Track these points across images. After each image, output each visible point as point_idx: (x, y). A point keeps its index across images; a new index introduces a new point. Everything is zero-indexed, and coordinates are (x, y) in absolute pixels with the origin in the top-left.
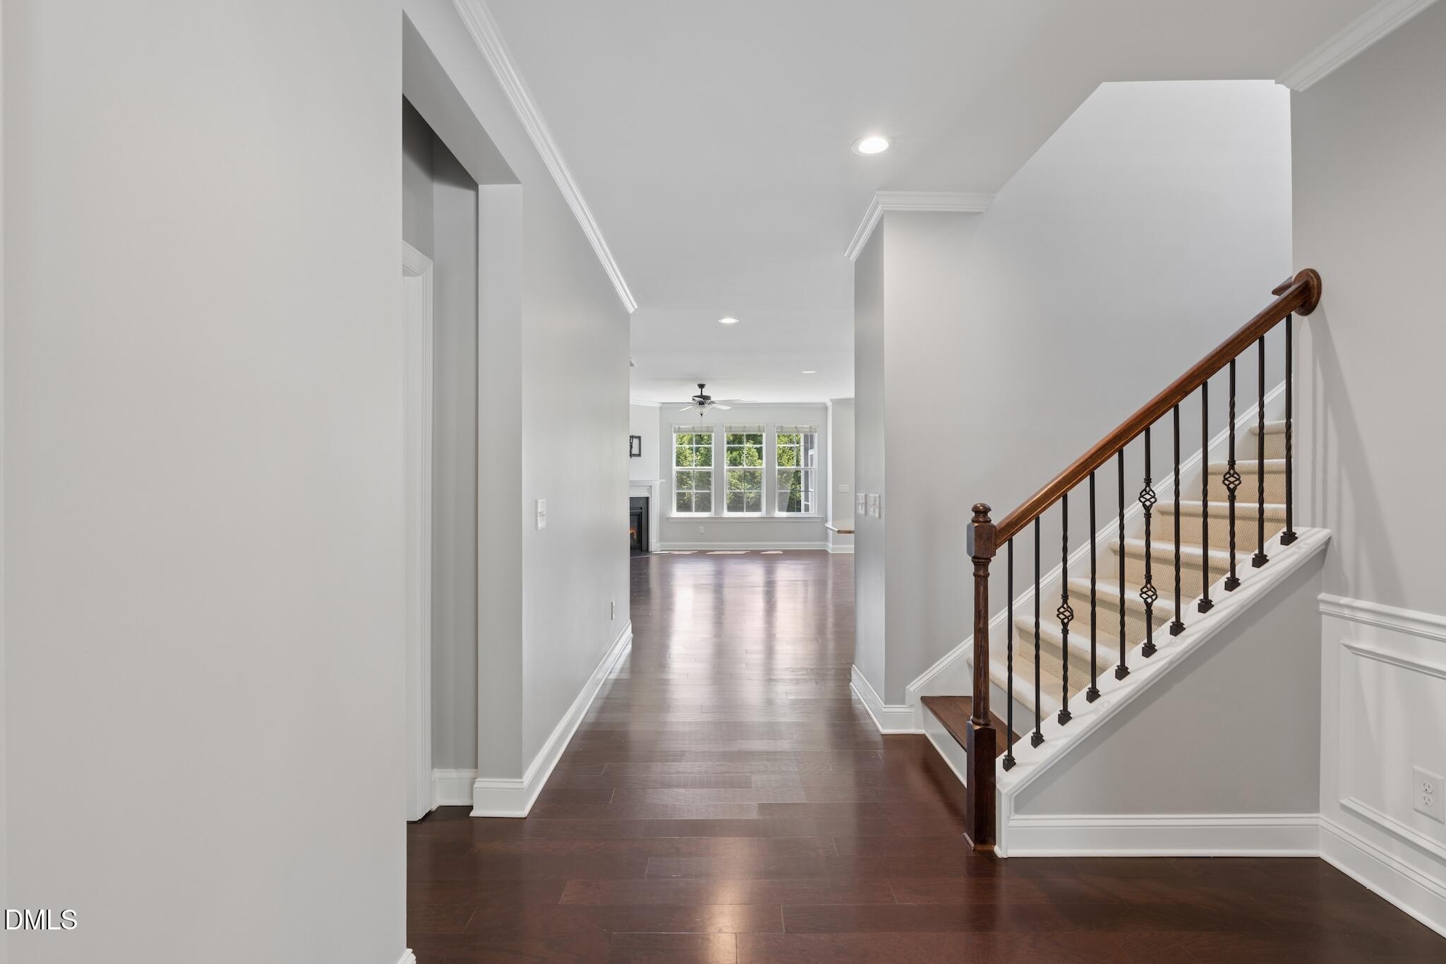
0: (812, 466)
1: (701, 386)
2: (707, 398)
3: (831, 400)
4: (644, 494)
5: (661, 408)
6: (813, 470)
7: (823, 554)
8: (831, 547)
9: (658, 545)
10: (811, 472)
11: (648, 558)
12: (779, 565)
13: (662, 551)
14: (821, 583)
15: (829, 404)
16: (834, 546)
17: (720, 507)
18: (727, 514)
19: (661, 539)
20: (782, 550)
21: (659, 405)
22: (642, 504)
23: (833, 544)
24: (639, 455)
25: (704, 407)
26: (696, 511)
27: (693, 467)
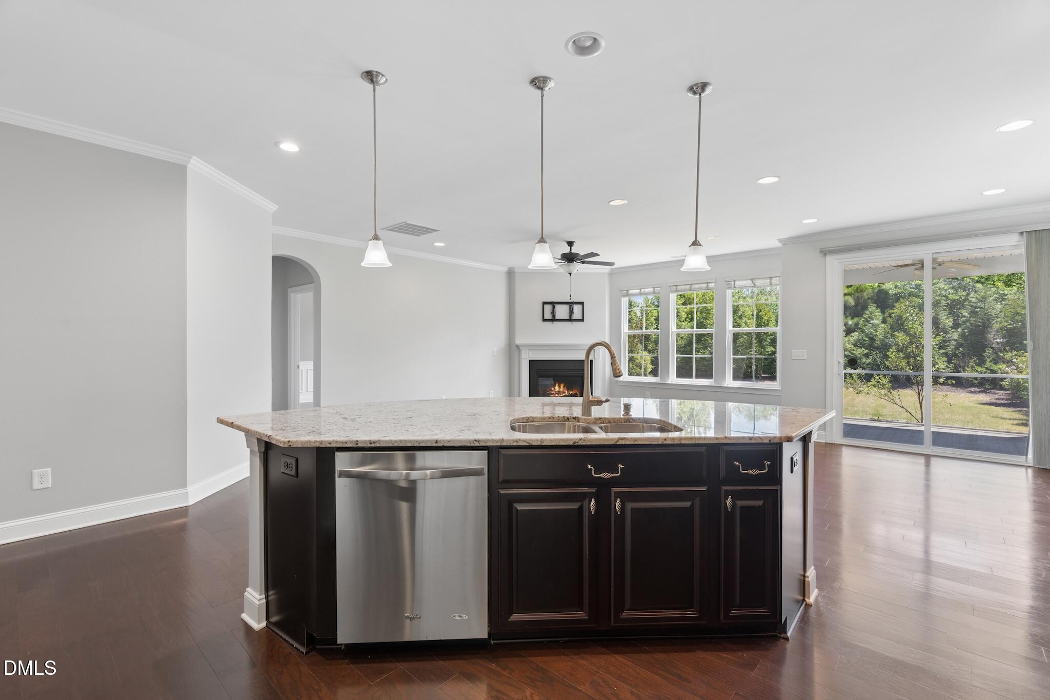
1: (570, 244)
18: (674, 380)
24: (582, 320)
27: (643, 330)
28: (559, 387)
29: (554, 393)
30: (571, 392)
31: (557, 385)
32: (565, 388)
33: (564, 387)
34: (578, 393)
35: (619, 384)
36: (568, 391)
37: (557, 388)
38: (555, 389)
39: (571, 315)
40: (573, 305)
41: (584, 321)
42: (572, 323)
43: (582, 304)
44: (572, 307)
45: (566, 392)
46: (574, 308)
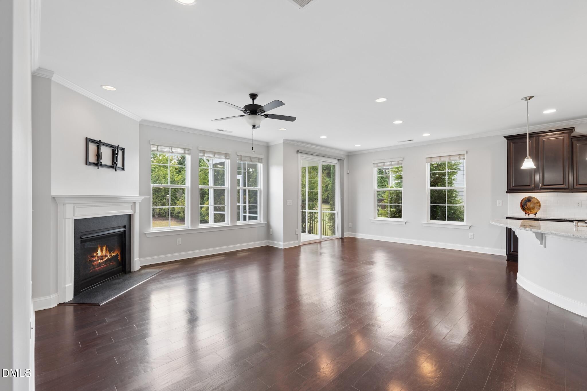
0: (257, 186)
1: (253, 96)
4: (128, 211)
5: (140, 124)
6: (258, 190)
8: (280, 244)
9: (140, 262)
13: (142, 267)
16: (286, 243)
18: (200, 225)
19: (142, 253)
21: (139, 120)
22: (126, 222)
23: (284, 242)
24: (123, 169)
27: (169, 184)
28: (102, 251)
30: (113, 254)
31: (99, 249)
32: (108, 251)
33: (106, 249)
34: (119, 254)
35: (148, 236)
36: (110, 253)
37: (99, 253)
38: (97, 254)
39: (115, 161)
40: (117, 150)
41: (125, 170)
42: (116, 171)
43: (123, 150)
44: (116, 153)
45: (109, 255)
46: (117, 154)
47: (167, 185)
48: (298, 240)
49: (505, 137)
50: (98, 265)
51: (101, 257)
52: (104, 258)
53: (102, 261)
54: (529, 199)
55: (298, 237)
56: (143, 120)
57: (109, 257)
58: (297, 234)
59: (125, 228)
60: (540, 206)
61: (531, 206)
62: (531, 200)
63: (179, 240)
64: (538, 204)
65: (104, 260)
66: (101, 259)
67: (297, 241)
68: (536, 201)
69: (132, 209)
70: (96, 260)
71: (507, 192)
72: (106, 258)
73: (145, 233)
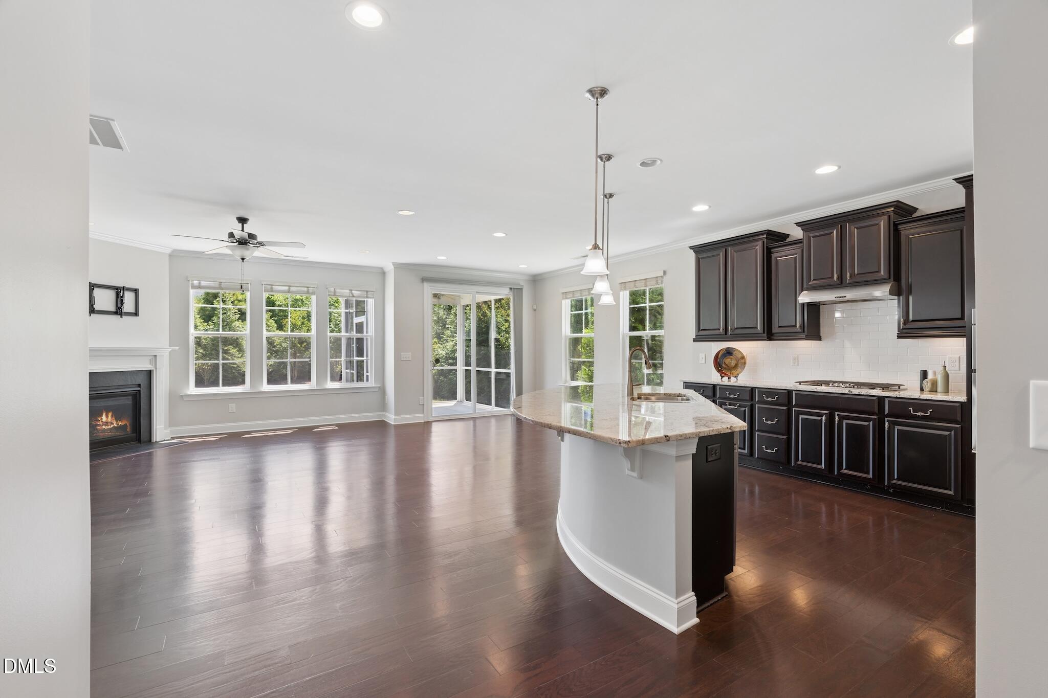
0: (367, 333)
1: (243, 221)
2: (252, 236)
3: (394, 264)
4: (145, 366)
5: (170, 256)
6: (369, 338)
7: (381, 426)
8: (391, 418)
9: (168, 431)
10: (367, 339)
11: (150, 453)
12: (331, 444)
13: (173, 438)
14: (378, 456)
15: (390, 268)
16: (397, 417)
17: (256, 379)
18: (266, 387)
19: (172, 422)
20: (337, 425)
21: (168, 251)
22: (141, 380)
23: (395, 415)
24: (136, 314)
25: (247, 249)
26: (224, 385)
27: (221, 332)
28: (107, 417)
29: (101, 424)
30: (120, 423)
31: (104, 414)
32: (114, 418)
33: (112, 416)
35: (184, 398)
36: (118, 421)
37: (104, 418)
38: (102, 419)
39: (119, 305)
40: (122, 292)
41: (138, 316)
42: (121, 317)
43: (136, 291)
44: (122, 295)
45: (115, 423)
46: (123, 297)
47: (218, 332)
48: (423, 413)
49: (691, 248)
50: (102, 431)
51: (106, 423)
52: (109, 424)
53: (107, 427)
54: (729, 352)
55: (422, 408)
56: (175, 251)
57: (115, 425)
58: (423, 403)
59: (140, 387)
60: (745, 363)
61: (732, 364)
62: (732, 353)
63: (232, 407)
64: (743, 361)
65: (109, 427)
66: (106, 425)
67: (422, 415)
68: (740, 356)
69: (150, 364)
70: (100, 425)
71: (695, 340)
72: (112, 426)
73: (181, 394)
